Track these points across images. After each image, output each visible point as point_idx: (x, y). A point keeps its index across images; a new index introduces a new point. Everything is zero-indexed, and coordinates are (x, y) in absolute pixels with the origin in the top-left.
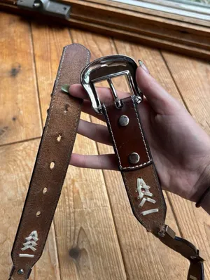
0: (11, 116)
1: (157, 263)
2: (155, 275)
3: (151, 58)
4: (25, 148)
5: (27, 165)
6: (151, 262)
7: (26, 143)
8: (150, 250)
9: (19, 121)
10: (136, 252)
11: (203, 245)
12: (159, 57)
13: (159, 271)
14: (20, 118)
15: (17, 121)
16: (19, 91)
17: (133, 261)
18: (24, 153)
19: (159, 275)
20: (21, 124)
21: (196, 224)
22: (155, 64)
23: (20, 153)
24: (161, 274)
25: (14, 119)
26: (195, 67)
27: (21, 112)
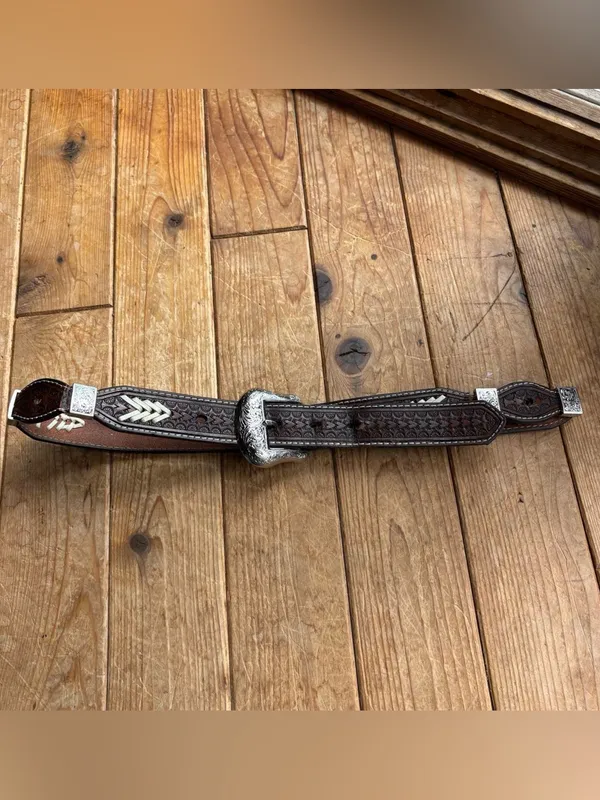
0: (54, 254)
1: (285, 582)
2: (279, 602)
3: (367, 148)
4: (74, 326)
5: (73, 361)
6: (275, 579)
7: (77, 315)
8: (278, 557)
9: (69, 264)
10: (252, 556)
11: (379, 562)
12: (387, 148)
13: (286, 597)
14: (72, 259)
15: (65, 264)
16: (77, 196)
17: (243, 572)
18: (71, 334)
19: (286, 603)
20: (73, 272)
21: (374, 520)
22: (374, 164)
23: (63, 335)
24: (290, 602)
25: (60, 260)
26: (458, 181)
27: (76, 245)
